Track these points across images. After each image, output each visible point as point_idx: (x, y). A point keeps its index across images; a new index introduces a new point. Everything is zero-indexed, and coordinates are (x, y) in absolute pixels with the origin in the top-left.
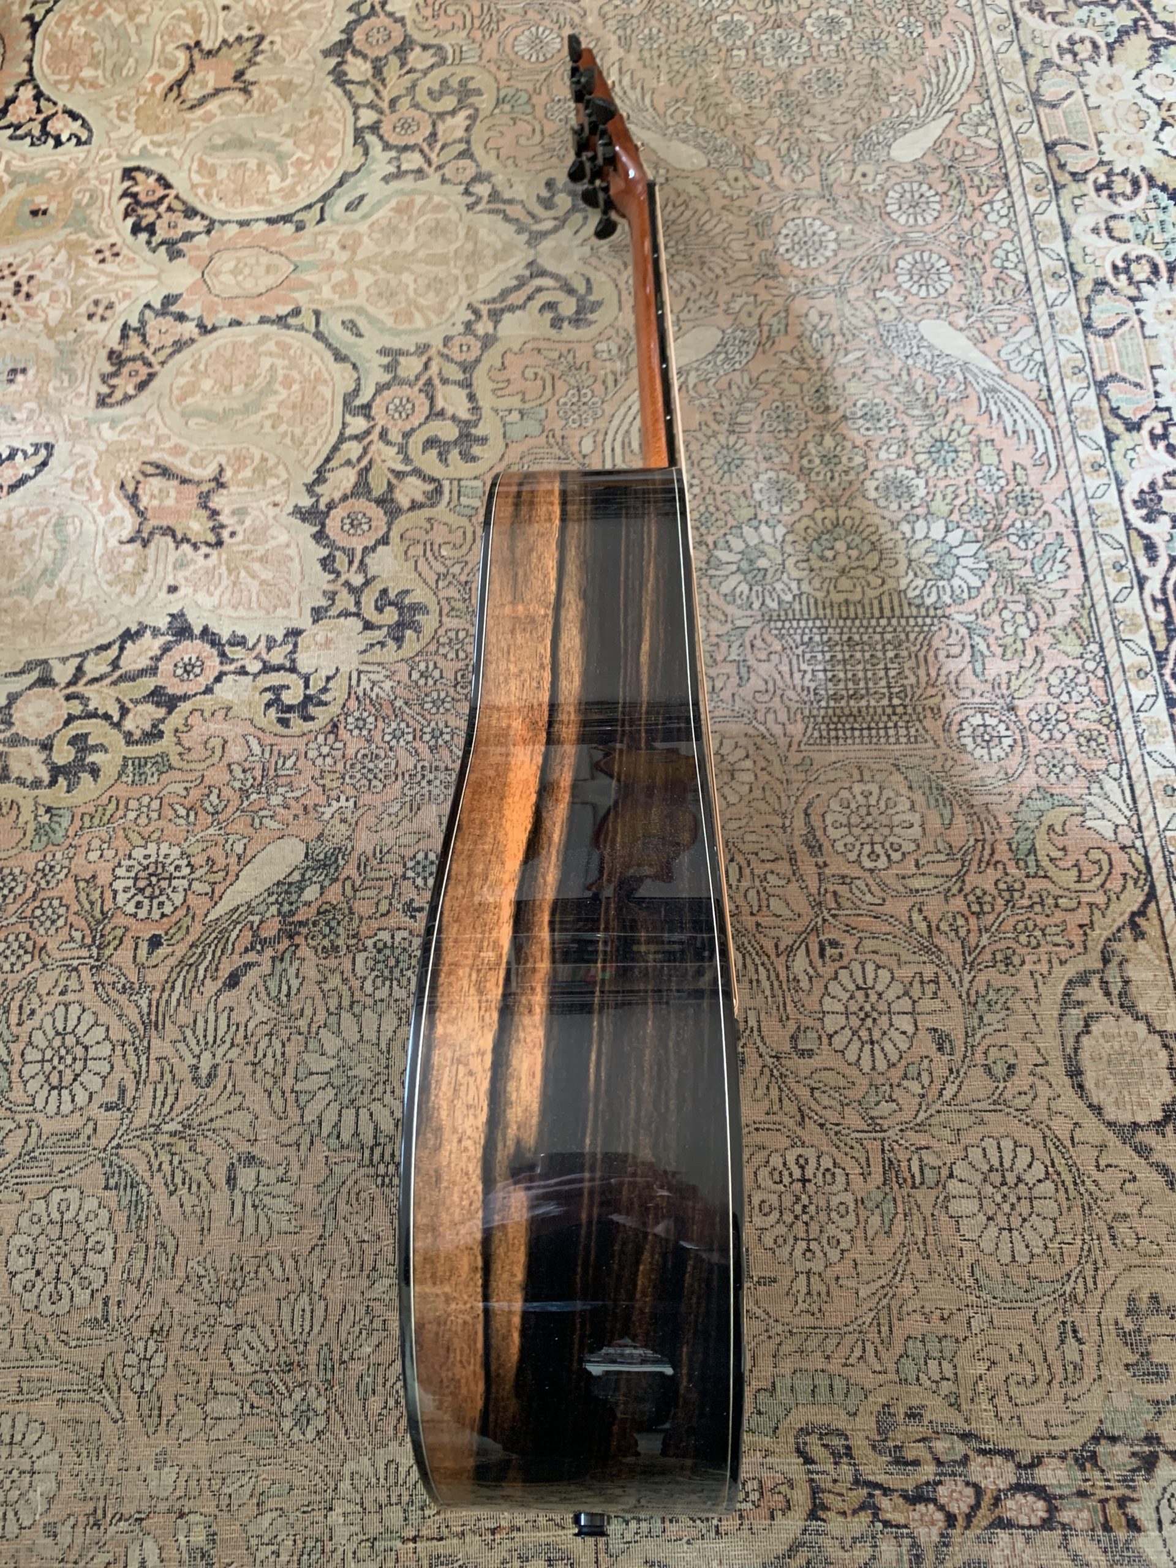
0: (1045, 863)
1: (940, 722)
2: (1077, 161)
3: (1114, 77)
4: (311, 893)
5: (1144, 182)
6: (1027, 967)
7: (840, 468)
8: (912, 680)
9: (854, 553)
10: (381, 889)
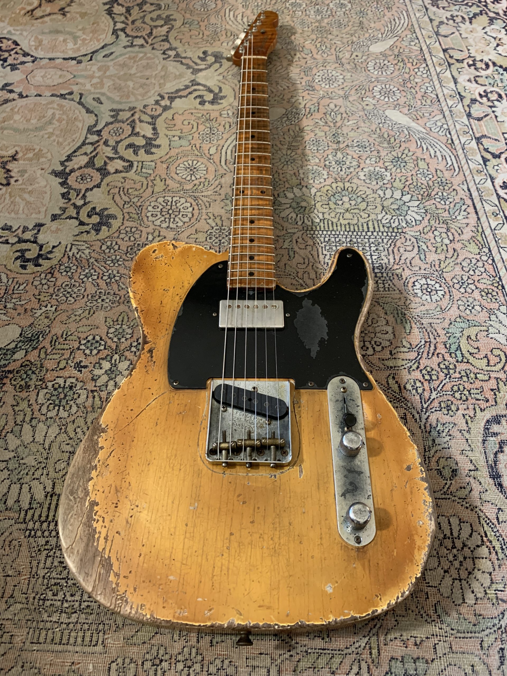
0: (467, 355)
1: (402, 282)
2: (458, 56)
3: (473, 28)
4: (19, 355)
5: (490, 64)
6: (460, 412)
7: (345, 166)
8: (386, 261)
9: (353, 203)
10: (63, 355)
